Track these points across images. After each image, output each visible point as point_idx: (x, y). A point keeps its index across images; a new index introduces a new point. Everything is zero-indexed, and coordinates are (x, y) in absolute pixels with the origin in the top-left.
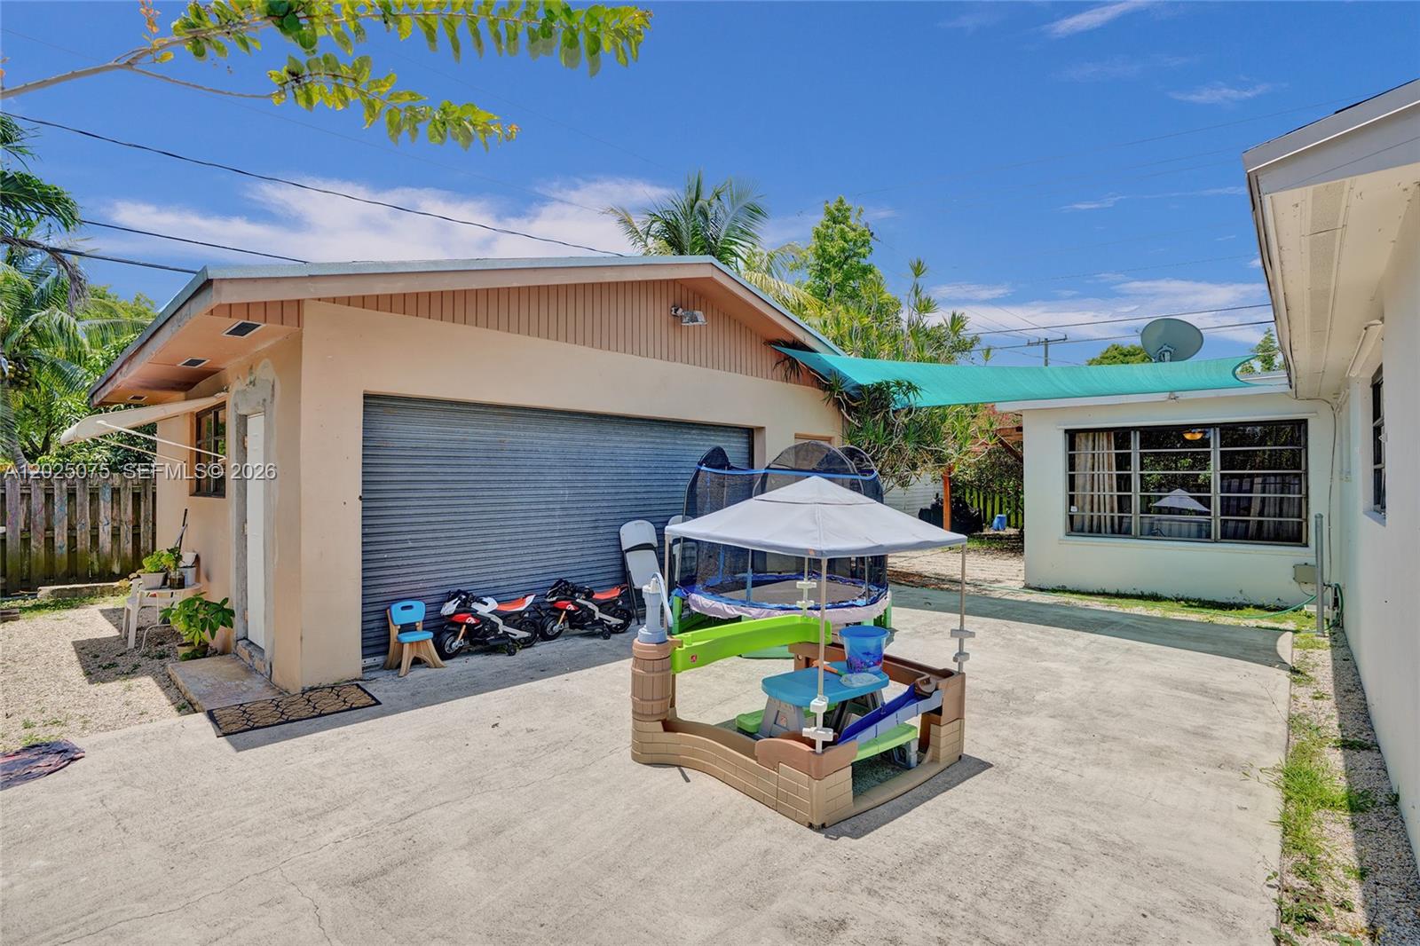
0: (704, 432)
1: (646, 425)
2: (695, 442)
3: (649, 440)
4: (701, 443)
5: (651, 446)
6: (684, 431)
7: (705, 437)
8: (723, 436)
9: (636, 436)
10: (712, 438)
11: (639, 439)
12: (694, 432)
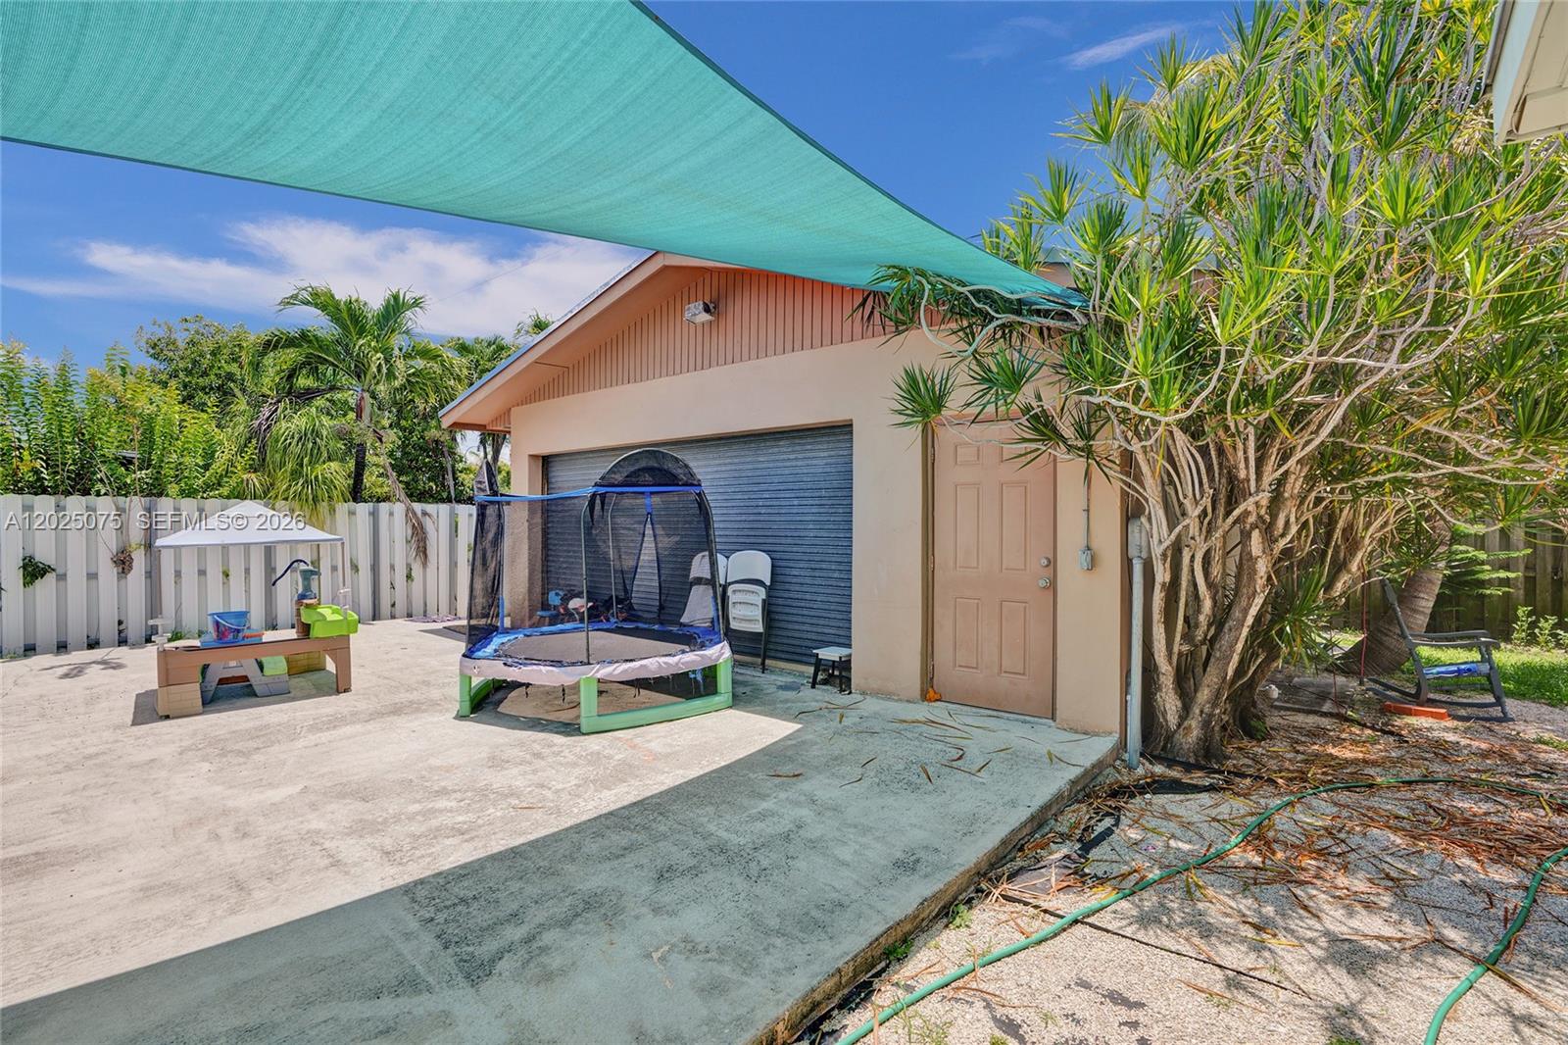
0: (797, 441)
1: (724, 445)
2: (785, 457)
3: (727, 461)
4: (792, 457)
5: (728, 468)
6: (768, 444)
7: (798, 448)
8: (828, 442)
9: (715, 459)
10: (809, 447)
11: (717, 462)
12: (781, 443)
